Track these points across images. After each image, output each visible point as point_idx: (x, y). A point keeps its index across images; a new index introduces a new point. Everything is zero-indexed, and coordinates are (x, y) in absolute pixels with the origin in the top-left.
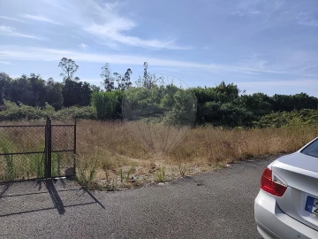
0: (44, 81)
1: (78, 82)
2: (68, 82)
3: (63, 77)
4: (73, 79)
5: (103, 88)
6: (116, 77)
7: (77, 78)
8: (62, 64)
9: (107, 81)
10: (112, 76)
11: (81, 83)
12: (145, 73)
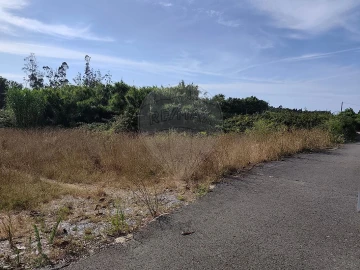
5: (27, 85)
6: (46, 72)
9: (33, 77)
10: (40, 70)
12: (87, 69)
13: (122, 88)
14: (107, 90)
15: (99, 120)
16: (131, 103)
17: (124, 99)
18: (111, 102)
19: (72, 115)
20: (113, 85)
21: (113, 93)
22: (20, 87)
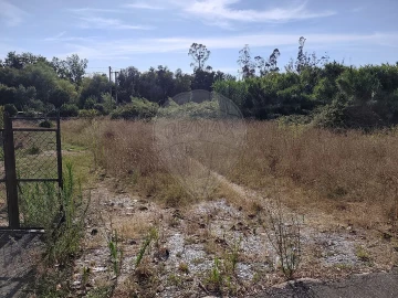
0: (171, 74)
1: (211, 71)
2: (199, 72)
3: (193, 67)
4: (204, 69)
5: (239, 77)
6: (258, 62)
7: (209, 68)
8: (191, 52)
9: (246, 69)
10: (252, 61)
11: (213, 73)
12: (300, 53)
13: (334, 70)
14: (315, 75)
15: (299, 112)
16: (344, 89)
17: (334, 84)
18: (317, 88)
19: (271, 106)
20: (323, 68)
21: (322, 77)
22: (234, 79)
